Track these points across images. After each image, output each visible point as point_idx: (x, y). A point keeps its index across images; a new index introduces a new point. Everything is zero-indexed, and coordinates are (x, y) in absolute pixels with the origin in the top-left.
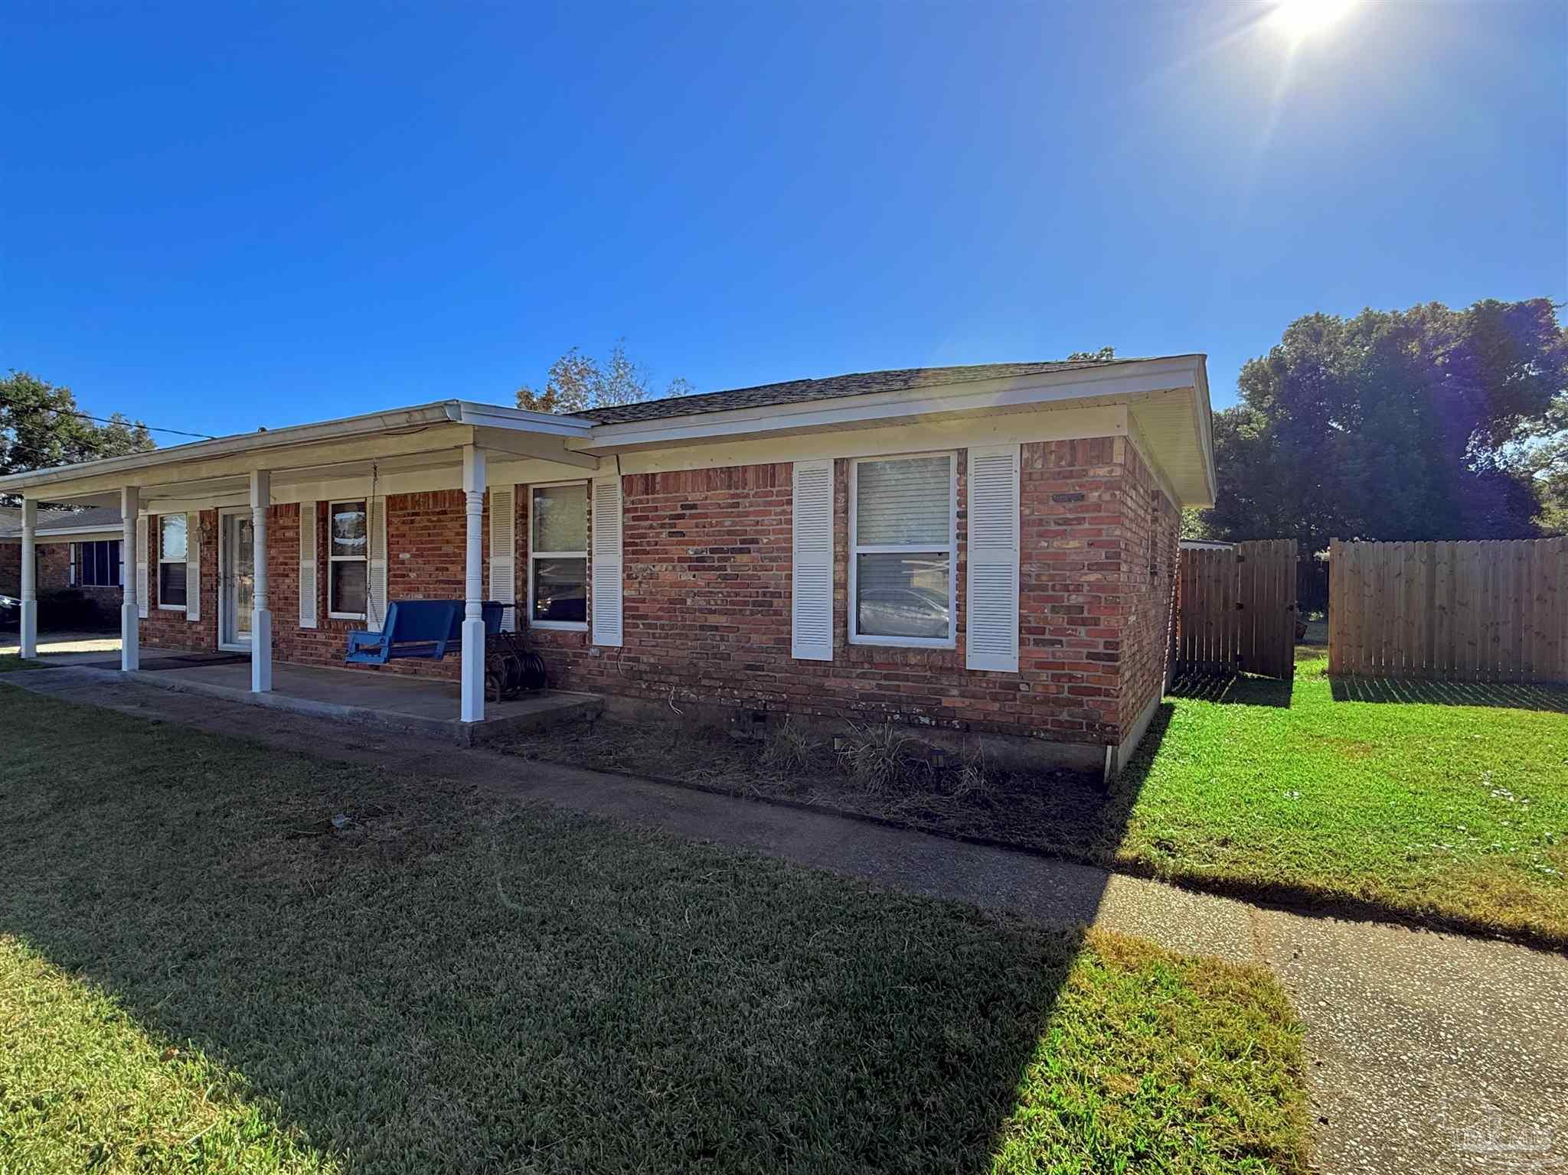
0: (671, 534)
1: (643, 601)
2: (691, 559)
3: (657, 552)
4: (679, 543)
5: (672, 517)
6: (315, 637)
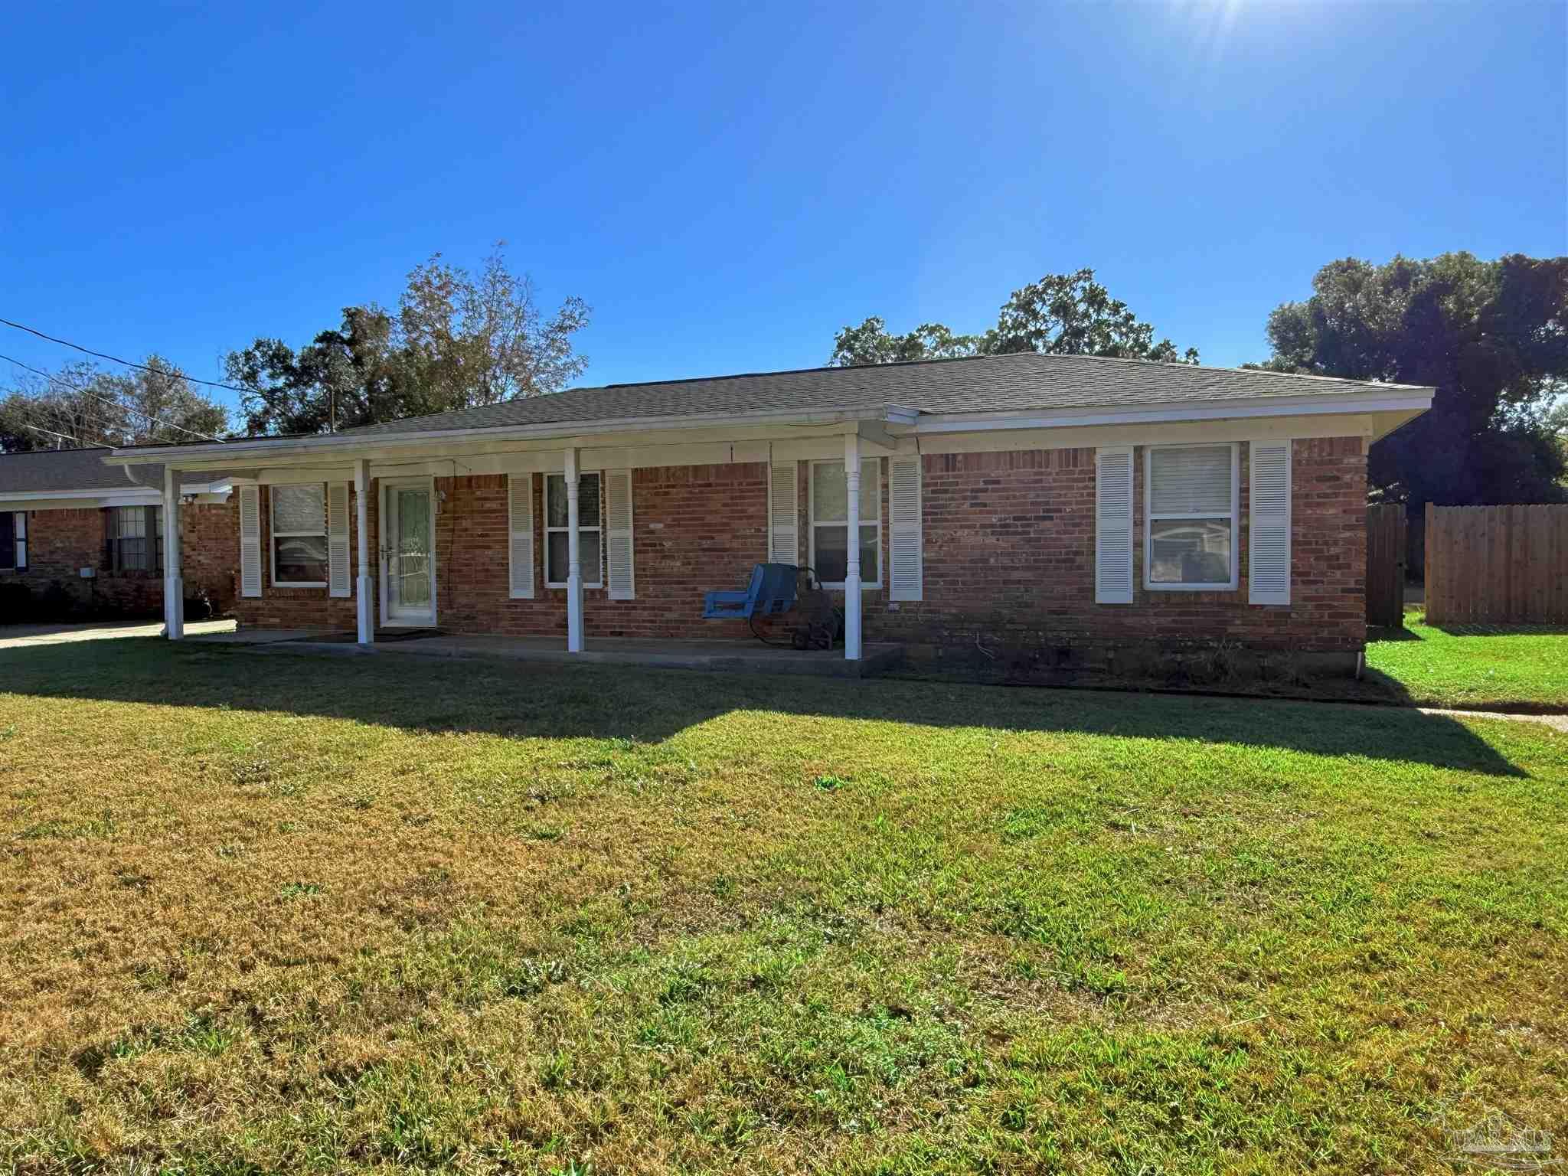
0: (973, 505)
1: (944, 562)
2: (994, 526)
3: (958, 520)
4: (981, 512)
5: (974, 491)
6: (531, 607)
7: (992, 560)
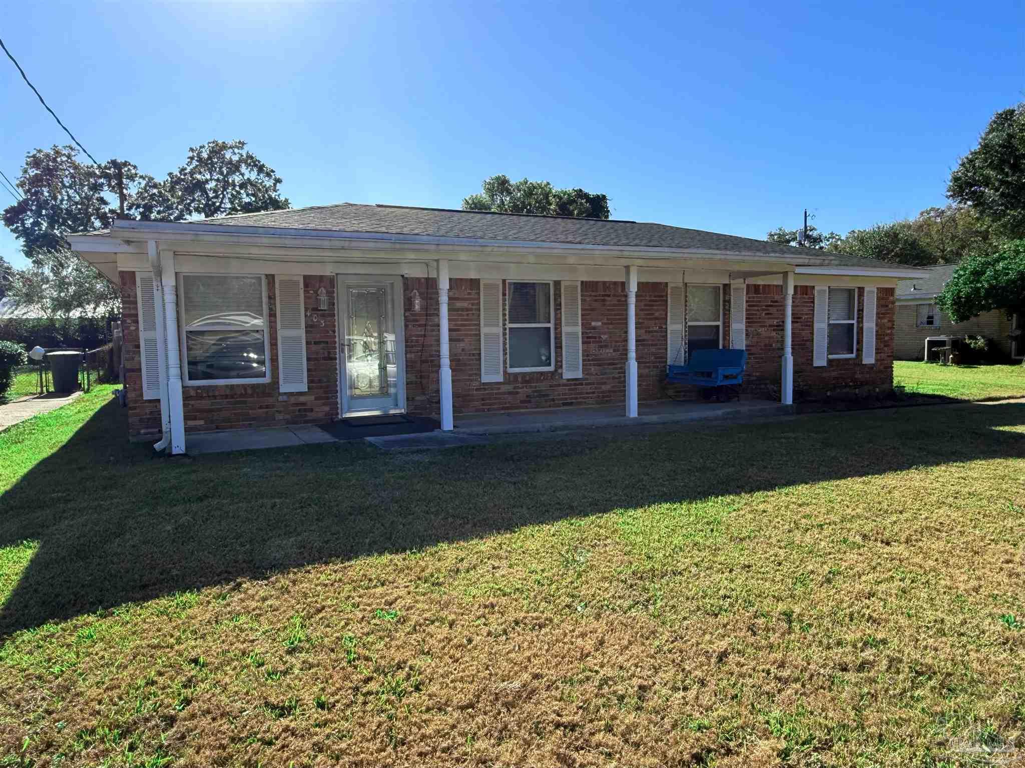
0: (767, 314)
1: (753, 346)
2: (774, 326)
3: (759, 322)
4: (769, 318)
5: (767, 306)
6: (499, 389)
7: (774, 345)
